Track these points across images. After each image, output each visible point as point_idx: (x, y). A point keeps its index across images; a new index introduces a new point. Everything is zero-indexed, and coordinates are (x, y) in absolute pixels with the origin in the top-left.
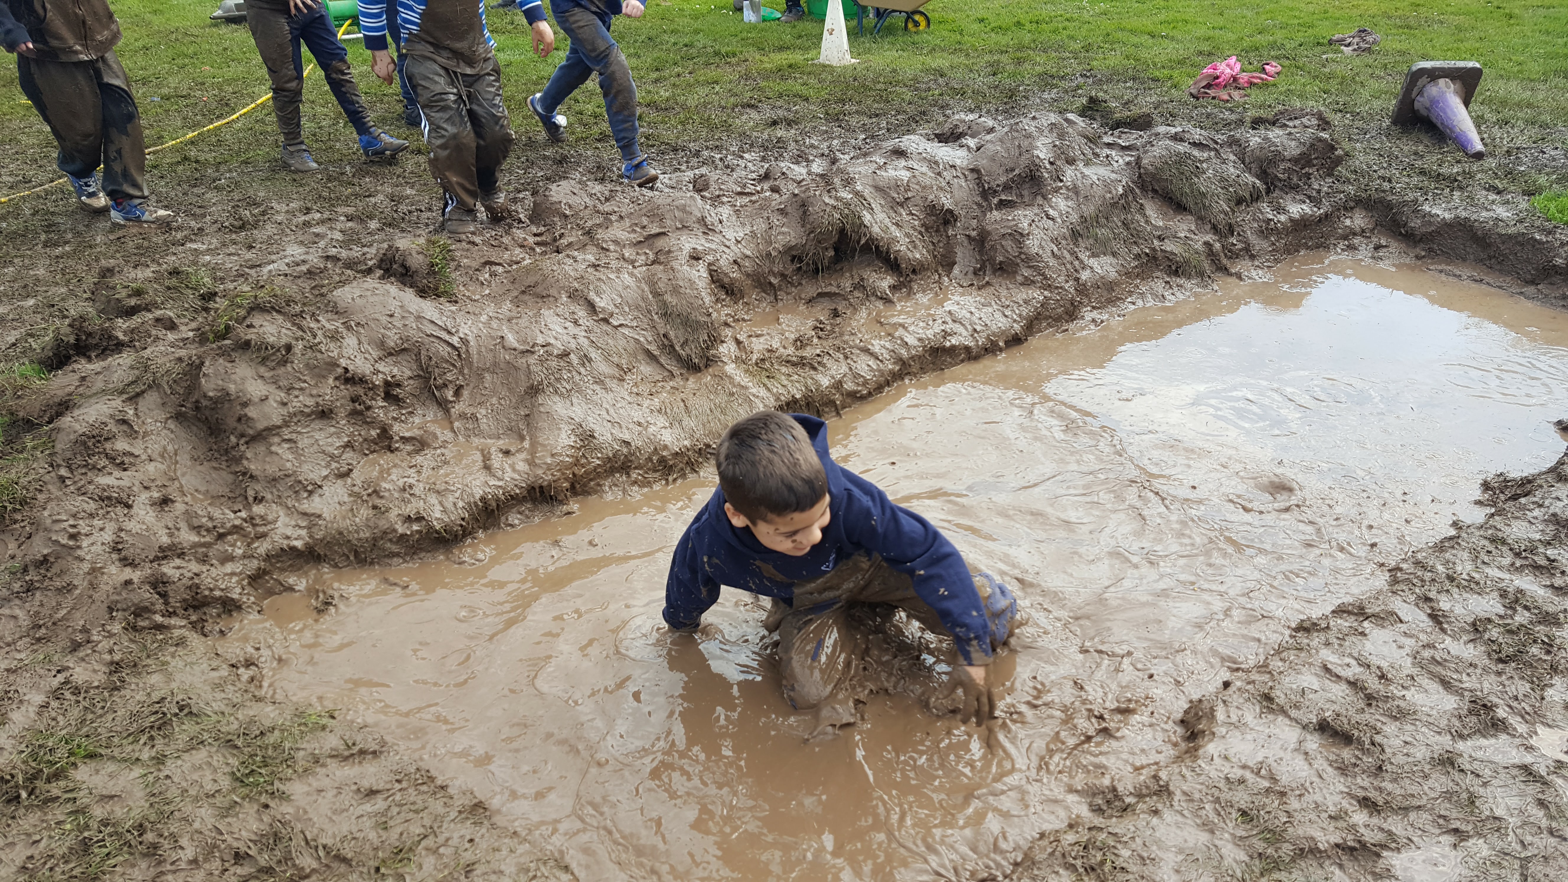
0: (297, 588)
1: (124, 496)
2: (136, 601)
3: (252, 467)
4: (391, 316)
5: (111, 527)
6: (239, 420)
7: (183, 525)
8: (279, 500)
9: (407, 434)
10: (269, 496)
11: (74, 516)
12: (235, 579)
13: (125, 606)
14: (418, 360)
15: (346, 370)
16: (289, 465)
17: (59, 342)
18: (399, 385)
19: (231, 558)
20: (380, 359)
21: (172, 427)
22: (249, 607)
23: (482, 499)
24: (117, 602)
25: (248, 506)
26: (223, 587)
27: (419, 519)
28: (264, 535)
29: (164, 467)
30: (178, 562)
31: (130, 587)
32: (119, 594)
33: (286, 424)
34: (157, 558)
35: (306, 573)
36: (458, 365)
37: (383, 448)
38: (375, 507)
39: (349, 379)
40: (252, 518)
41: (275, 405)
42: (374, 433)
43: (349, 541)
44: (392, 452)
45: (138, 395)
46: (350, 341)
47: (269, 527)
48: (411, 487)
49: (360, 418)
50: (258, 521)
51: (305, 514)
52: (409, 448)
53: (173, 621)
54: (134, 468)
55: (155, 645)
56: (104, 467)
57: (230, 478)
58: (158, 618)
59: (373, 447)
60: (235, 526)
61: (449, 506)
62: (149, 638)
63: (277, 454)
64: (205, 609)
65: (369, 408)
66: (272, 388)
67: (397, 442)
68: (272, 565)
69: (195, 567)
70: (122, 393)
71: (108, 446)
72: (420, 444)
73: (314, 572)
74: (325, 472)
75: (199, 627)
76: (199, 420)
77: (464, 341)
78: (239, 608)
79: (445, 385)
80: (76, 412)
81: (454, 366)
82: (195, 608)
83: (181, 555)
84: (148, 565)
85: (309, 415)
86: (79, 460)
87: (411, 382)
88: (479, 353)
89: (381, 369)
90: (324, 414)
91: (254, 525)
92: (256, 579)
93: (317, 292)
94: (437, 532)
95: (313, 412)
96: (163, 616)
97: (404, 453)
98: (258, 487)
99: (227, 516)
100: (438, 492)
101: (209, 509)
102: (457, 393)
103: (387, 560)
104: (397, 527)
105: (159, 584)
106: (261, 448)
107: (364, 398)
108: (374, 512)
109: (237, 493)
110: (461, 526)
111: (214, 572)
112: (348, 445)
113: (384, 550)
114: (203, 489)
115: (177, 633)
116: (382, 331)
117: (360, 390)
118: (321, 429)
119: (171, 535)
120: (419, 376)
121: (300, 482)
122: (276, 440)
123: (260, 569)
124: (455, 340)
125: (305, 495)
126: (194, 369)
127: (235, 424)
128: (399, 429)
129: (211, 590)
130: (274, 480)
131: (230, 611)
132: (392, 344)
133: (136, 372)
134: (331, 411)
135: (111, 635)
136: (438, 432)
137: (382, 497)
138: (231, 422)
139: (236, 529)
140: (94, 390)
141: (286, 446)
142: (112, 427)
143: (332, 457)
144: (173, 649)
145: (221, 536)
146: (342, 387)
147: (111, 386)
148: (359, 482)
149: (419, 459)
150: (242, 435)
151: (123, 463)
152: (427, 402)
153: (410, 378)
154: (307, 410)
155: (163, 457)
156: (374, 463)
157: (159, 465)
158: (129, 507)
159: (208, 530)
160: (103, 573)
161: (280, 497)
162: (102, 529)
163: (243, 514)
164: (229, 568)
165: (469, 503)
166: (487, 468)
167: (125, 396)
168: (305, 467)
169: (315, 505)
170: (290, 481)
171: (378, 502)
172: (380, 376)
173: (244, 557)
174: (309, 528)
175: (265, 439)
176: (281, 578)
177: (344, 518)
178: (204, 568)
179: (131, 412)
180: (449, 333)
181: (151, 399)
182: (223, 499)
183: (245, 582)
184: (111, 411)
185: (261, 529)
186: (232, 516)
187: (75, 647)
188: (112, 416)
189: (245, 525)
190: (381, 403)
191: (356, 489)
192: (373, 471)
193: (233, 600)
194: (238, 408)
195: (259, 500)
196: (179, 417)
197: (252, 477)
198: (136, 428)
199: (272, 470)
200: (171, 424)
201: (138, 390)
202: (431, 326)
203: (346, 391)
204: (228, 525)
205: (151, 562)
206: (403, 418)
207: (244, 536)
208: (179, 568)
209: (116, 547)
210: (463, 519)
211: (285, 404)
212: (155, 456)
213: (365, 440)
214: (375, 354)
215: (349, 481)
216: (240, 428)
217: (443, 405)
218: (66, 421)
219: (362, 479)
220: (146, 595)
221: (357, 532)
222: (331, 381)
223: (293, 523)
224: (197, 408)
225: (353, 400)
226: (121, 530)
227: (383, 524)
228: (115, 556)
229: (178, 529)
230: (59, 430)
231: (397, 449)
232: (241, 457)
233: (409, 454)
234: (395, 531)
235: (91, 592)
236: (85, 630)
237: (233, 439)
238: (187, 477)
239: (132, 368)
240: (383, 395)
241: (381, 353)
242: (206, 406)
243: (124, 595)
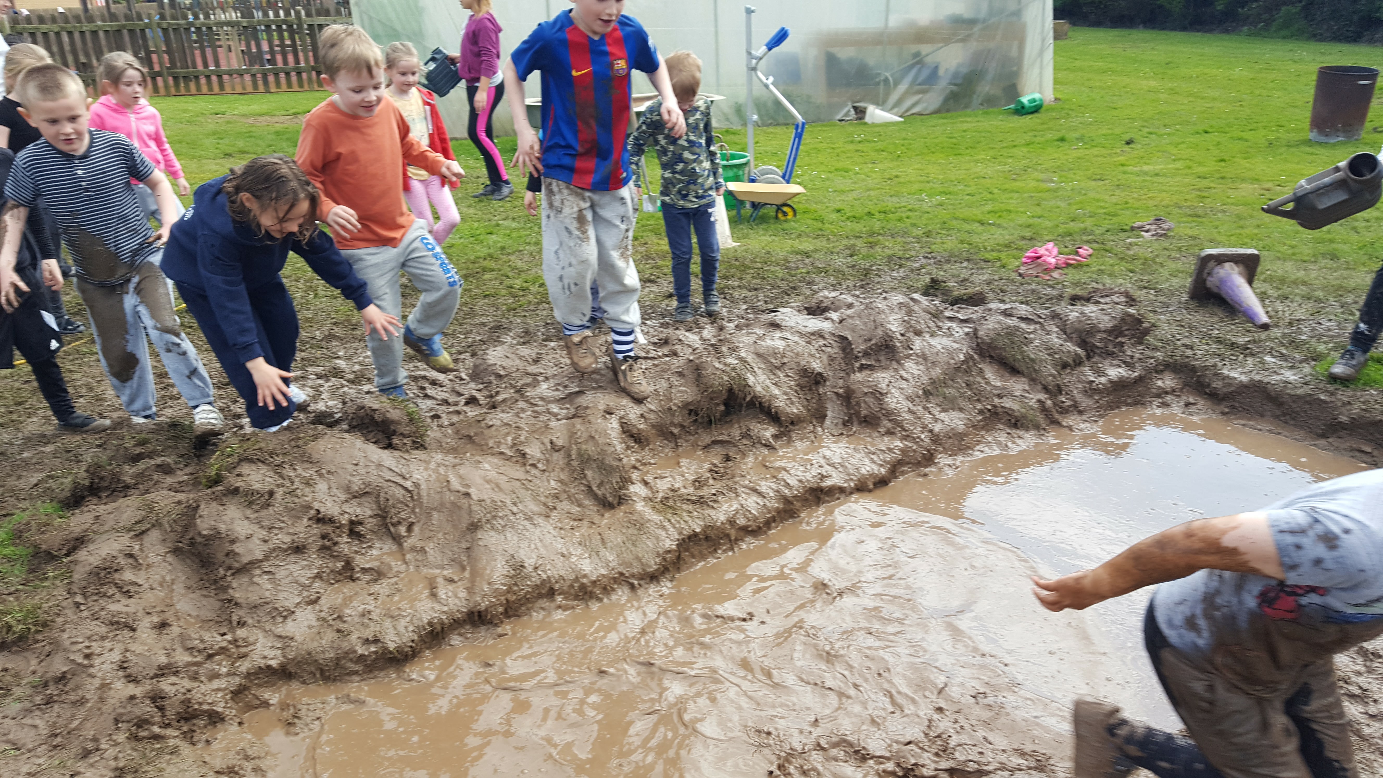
0: (271, 702)
1: (130, 620)
2: (139, 714)
3: (237, 596)
4: (356, 465)
5: (119, 648)
6: (227, 555)
7: (177, 646)
8: (258, 625)
9: (367, 566)
10: (250, 621)
11: (89, 638)
12: (220, 694)
13: (129, 718)
14: (378, 502)
15: (318, 512)
16: (267, 594)
17: (76, 486)
18: (361, 523)
19: (217, 676)
20: (346, 501)
21: (170, 559)
22: (231, 719)
23: (430, 624)
24: (123, 714)
25: (232, 629)
26: (210, 701)
27: (376, 641)
28: (245, 656)
29: (163, 594)
30: (173, 679)
31: (134, 702)
32: (125, 707)
33: (267, 558)
34: (156, 676)
35: (279, 688)
36: (411, 505)
37: (346, 578)
38: (339, 631)
39: (320, 519)
40: (236, 641)
41: (258, 542)
42: (339, 565)
43: (316, 661)
44: (353, 581)
45: (143, 533)
46: (322, 486)
47: (250, 648)
48: (369, 612)
49: (328, 552)
50: (240, 643)
51: (280, 637)
52: (368, 577)
53: (169, 732)
54: (137, 596)
55: (154, 753)
56: (113, 595)
57: (218, 604)
58: (156, 729)
59: (339, 577)
60: (222, 648)
61: (402, 630)
62: (148, 747)
63: (258, 584)
64: (195, 721)
65: (336, 544)
66: (256, 527)
67: (358, 572)
68: (251, 681)
69: (187, 683)
70: (130, 530)
71: (117, 576)
72: (378, 574)
73: (286, 687)
74: (298, 600)
75: (189, 737)
76: (193, 554)
77: (416, 485)
78: (223, 720)
79: (399, 523)
80: (91, 547)
81: (407, 506)
82: (187, 720)
83: (176, 673)
84: (148, 681)
85: (286, 550)
86: (92, 589)
87: (371, 520)
88: (429, 495)
89: (347, 510)
90: (299, 549)
91: (238, 647)
92: (237, 693)
93: (293, 444)
94: (391, 652)
95: (289, 548)
96: (160, 727)
97: (363, 582)
98: (241, 613)
99: (215, 639)
100: (392, 617)
101: (202, 633)
102: (410, 529)
103: (347, 678)
104: (357, 648)
105: (157, 698)
106: (245, 579)
107: (332, 535)
108: (338, 635)
109: (224, 617)
110: (411, 647)
111: (203, 688)
112: (318, 576)
113: (346, 669)
114: (194, 614)
115: (171, 742)
116: (349, 477)
117: (328, 529)
118: (295, 563)
119: (168, 655)
120: (378, 515)
121: (276, 609)
122: (258, 572)
123: (240, 685)
124: (409, 484)
125: (280, 620)
126: (192, 510)
127: (223, 558)
128: (360, 561)
129: (201, 704)
130: (255, 607)
131: (215, 722)
132: (356, 488)
133: (143, 513)
134: (304, 547)
135: (117, 744)
136: (393, 564)
137: (345, 622)
138: (220, 556)
139: (223, 650)
140: (106, 527)
141: (266, 577)
142: (122, 561)
143: (304, 586)
144: (169, 757)
145: (210, 656)
146: (315, 526)
147: (121, 524)
148: (325, 608)
149: (376, 588)
150: (229, 568)
151: (128, 591)
152: (384, 537)
153: (371, 517)
154: (285, 546)
155: (161, 585)
156: (339, 591)
157: (159, 593)
158: (134, 630)
159: (199, 651)
160: (110, 689)
161: (259, 621)
162: (111, 650)
163: (229, 637)
164: (216, 684)
165: (417, 627)
166: (434, 595)
167: (132, 533)
168: (282, 596)
169: (289, 628)
170: (268, 608)
171: (342, 626)
172: (347, 516)
173: (229, 674)
174: (283, 649)
175: (248, 571)
176: (258, 693)
177: (313, 640)
178: (195, 684)
179: (137, 547)
180: (404, 478)
181: (154, 536)
182: (211, 623)
183: (228, 697)
184: (120, 547)
185: (243, 650)
186: (219, 638)
187: (86, 754)
188: (121, 551)
189: (231, 646)
190: (346, 539)
191: (323, 614)
192: (337, 599)
193: (217, 712)
194: (227, 544)
195: (241, 624)
196: (176, 551)
197: (236, 604)
198: (141, 561)
199: (253, 598)
200: (170, 558)
201: (144, 528)
202: (389, 473)
203: (317, 530)
204: (216, 647)
205: (152, 678)
206: (363, 551)
207: (229, 656)
208: (174, 684)
209: (122, 666)
210: (413, 641)
211: (266, 541)
212: (156, 585)
213: (332, 571)
214: (342, 496)
215: (317, 607)
216: (228, 561)
217: (397, 539)
218: (82, 555)
219: (328, 606)
220: (147, 709)
221: (323, 652)
222: (305, 521)
223: (270, 644)
224: (192, 543)
225: (324, 537)
226: (127, 651)
227: (345, 645)
228: (121, 673)
229: (174, 650)
230: (76, 562)
231: (358, 579)
232: (228, 587)
233: (368, 583)
234: (355, 652)
235: (100, 705)
236: (95, 740)
237: (222, 571)
238: (181, 604)
239: (139, 509)
240: (347, 532)
241: (347, 496)
242: (200, 543)
243: (129, 709)
